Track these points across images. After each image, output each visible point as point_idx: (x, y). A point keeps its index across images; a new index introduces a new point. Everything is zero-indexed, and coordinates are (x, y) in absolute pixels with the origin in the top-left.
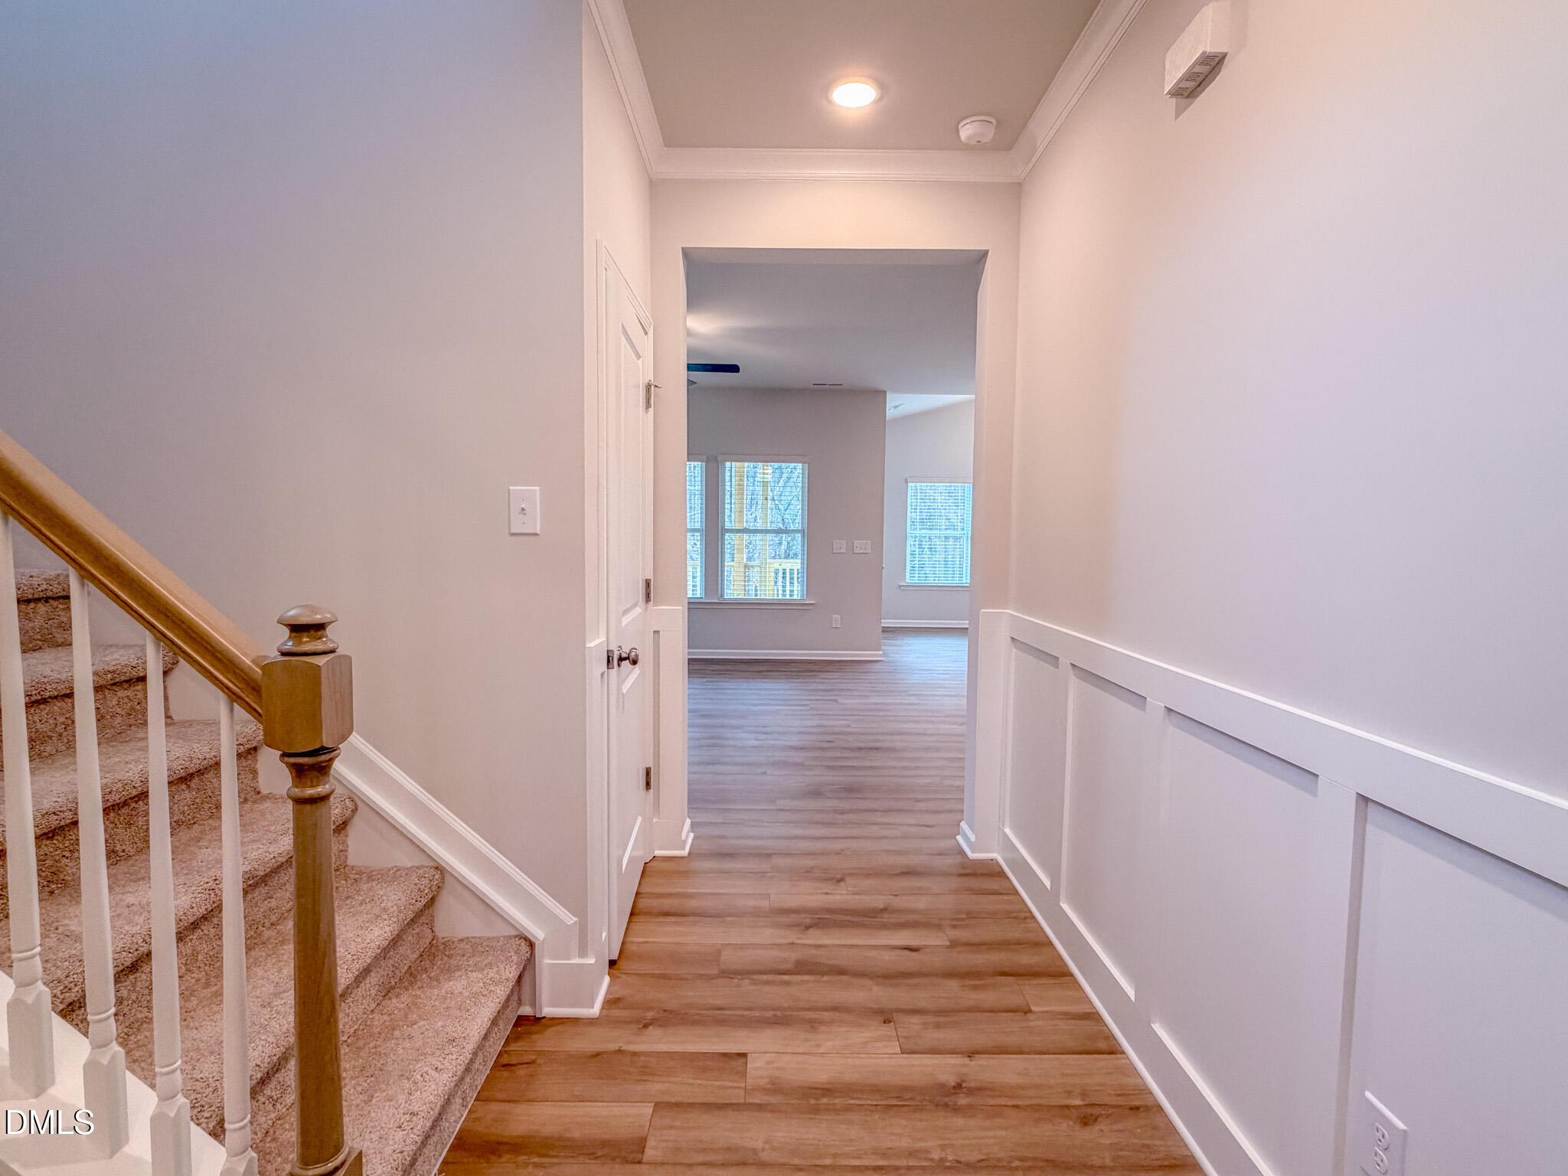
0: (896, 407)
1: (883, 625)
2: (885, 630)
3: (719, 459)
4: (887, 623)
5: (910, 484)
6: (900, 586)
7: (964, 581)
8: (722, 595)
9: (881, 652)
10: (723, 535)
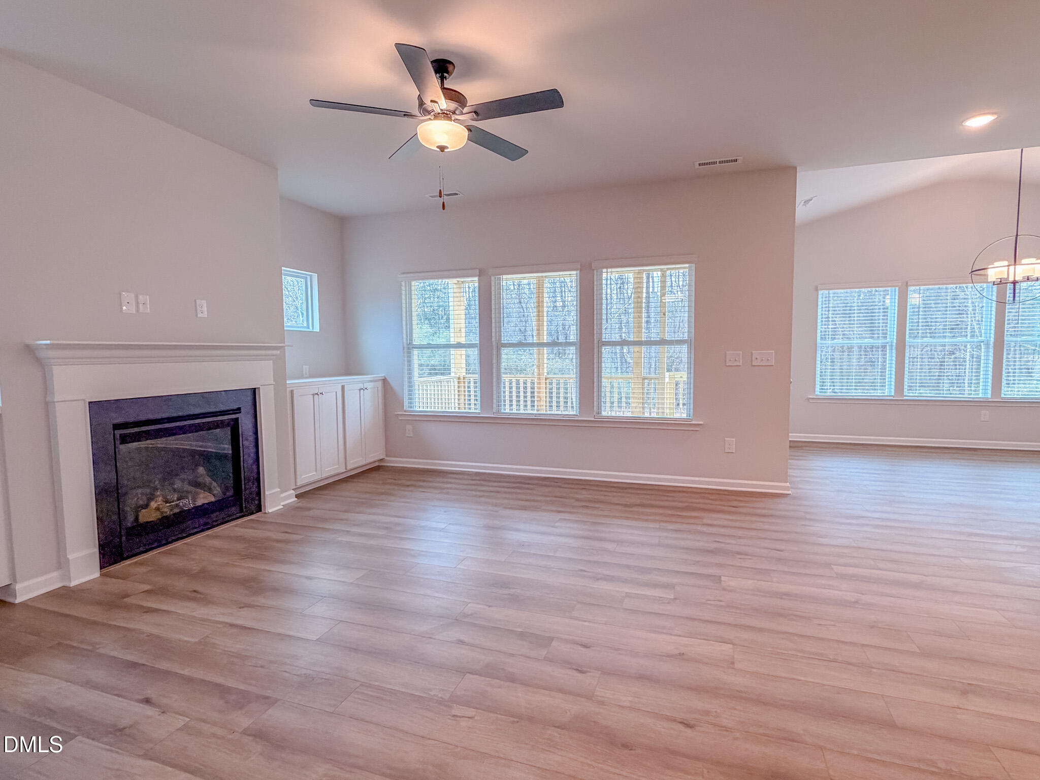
0: (807, 202)
1: (790, 439)
2: (795, 446)
3: (593, 265)
4: (795, 436)
5: (820, 292)
6: (809, 399)
7: (886, 394)
8: (599, 413)
9: (788, 484)
10: (599, 348)
